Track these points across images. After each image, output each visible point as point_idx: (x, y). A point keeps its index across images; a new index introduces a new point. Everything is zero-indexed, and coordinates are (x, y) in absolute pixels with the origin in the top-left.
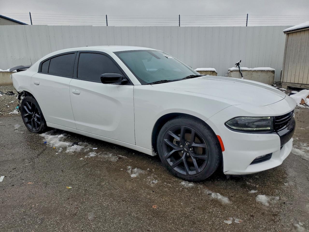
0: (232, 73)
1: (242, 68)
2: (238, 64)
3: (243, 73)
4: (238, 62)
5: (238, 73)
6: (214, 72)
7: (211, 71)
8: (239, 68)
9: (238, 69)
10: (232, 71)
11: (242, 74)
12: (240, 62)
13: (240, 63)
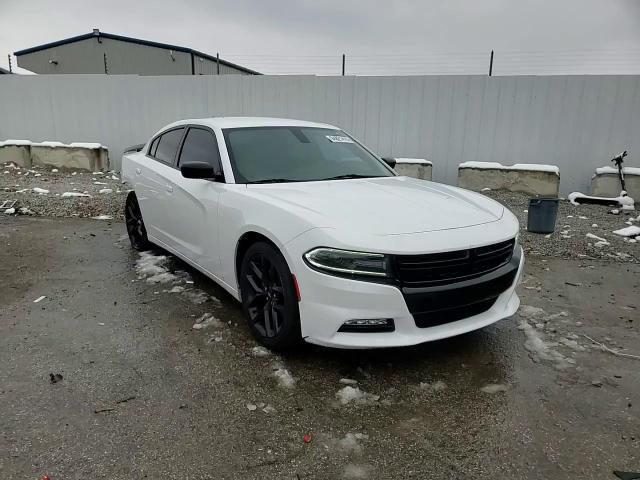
0: (599, 180)
1: (627, 170)
2: (619, 161)
3: (629, 182)
4: (617, 156)
5: (616, 180)
6: (552, 174)
7: (545, 172)
8: (620, 168)
9: (616, 170)
10: (599, 175)
11: (626, 183)
12: (624, 155)
13: (624, 159)
